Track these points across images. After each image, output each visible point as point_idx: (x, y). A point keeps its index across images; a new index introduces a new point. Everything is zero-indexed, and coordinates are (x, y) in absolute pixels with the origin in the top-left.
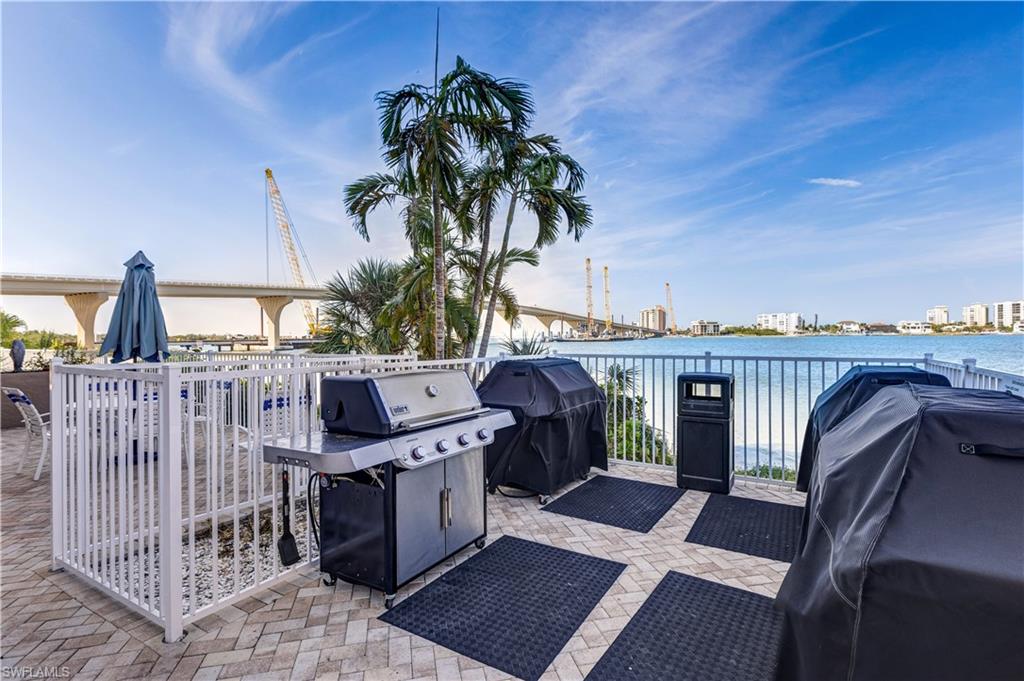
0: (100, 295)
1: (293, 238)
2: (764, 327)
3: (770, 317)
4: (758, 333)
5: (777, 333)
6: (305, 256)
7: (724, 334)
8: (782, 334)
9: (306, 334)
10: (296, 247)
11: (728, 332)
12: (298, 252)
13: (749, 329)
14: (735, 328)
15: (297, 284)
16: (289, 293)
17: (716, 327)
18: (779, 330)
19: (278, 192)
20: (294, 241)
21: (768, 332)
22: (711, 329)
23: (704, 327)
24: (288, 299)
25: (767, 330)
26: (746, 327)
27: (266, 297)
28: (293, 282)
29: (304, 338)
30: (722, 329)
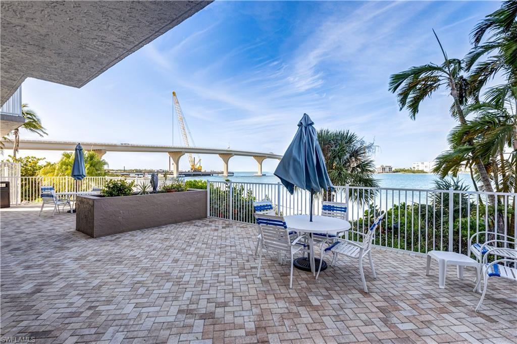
0: (103, 151)
1: (185, 124)
2: (416, 169)
3: (420, 164)
4: (414, 172)
5: (424, 172)
6: (190, 133)
7: (395, 172)
8: (427, 173)
9: (190, 170)
10: (186, 128)
11: (397, 171)
12: (187, 131)
13: (408, 170)
14: (401, 169)
15: (186, 146)
16: (183, 150)
17: (390, 168)
18: (425, 170)
19: (178, 103)
20: (185, 126)
21: (419, 172)
22: (387, 170)
23: (384, 169)
24: (183, 153)
25: (419, 170)
26: (406, 169)
27: (173, 152)
28: (184, 145)
29: (189, 171)
30: (393, 169)
